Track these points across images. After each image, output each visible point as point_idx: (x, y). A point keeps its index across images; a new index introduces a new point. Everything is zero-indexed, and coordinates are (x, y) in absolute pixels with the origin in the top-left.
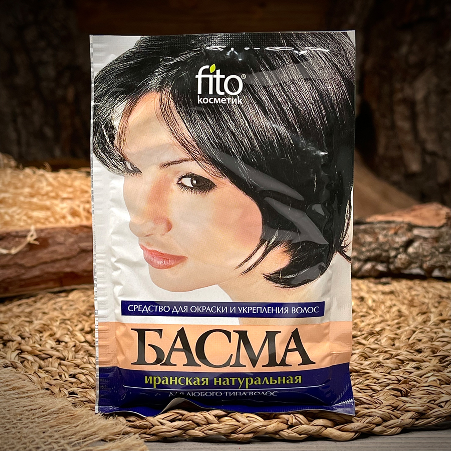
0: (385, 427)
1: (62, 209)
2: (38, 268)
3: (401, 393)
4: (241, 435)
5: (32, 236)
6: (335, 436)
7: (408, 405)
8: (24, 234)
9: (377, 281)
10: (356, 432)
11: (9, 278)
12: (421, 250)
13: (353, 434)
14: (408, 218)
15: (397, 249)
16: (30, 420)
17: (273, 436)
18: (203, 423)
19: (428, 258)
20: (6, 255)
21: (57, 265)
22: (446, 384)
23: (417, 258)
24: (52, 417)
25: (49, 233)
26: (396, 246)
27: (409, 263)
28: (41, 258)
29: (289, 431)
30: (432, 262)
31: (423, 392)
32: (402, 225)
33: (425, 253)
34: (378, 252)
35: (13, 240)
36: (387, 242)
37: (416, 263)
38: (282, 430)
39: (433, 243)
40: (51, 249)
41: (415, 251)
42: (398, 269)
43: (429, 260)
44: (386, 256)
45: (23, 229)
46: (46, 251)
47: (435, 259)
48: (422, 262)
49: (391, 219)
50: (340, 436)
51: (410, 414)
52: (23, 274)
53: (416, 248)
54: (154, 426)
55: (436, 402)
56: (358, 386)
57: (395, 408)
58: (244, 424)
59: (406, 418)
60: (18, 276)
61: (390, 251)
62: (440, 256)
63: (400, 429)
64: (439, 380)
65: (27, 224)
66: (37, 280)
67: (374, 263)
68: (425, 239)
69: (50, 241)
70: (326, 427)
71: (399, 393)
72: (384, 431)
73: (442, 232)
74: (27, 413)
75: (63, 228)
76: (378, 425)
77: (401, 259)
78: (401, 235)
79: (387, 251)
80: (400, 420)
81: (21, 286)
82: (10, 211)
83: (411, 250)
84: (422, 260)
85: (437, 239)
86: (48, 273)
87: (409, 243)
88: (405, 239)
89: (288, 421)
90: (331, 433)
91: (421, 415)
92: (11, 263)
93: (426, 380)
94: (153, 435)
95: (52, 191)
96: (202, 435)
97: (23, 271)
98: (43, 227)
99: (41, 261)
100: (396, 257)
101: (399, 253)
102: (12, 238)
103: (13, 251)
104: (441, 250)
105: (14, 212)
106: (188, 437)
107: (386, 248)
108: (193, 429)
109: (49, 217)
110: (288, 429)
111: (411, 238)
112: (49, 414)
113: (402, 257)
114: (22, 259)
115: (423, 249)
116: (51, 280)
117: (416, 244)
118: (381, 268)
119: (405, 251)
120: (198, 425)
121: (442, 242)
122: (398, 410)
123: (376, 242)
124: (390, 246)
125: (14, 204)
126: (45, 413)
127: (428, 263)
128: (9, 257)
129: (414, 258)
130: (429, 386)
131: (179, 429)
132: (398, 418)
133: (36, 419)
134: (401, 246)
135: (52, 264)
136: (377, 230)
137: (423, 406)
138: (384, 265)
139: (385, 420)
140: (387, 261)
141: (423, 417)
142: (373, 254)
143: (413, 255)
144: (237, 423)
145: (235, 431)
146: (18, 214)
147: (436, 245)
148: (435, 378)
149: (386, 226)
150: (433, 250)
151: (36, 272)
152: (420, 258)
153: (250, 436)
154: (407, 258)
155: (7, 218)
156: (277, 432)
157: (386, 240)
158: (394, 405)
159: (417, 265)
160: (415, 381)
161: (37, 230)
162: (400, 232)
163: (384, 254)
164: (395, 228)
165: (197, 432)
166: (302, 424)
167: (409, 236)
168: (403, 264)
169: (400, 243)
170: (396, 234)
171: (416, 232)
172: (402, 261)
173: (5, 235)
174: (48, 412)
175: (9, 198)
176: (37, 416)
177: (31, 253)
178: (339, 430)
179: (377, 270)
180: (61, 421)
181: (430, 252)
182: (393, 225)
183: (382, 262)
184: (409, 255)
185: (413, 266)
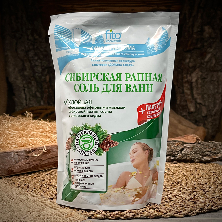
0: (192, 213)
1: (54, 137)
2: (47, 160)
3: (194, 202)
4: (151, 217)
5: (45, 149)
6: (178, 216)
7: (198, 206)
8: (42, 148)
9: (172, 162)
10: (184, 215)
11: (36, 165)
12: (186, 152)
13: (183, 215)
14: (182, 140)
15: (178, 152)
16: (59, 216)
17: (160, 217)
18: (139, 213)
19: (189, 155)
20: (36, 156)
21: (53, 159)
22: (207, 199)
23: (185, 155)
24: (65, 215)
25: (51, 148)
26: (177, 150)
27: (183, 157)
28: (48, 157)
29: (165, 215)
30: (190, 157)
31: (200, 202)
32: (180, 142)
33: (188, 153)
34: (171, 152)
35: (38, 151)
36: (174, 149)
37: (185, 157)
38: (163, 215)
39: (191, 150)
40: (51, 153)
41: (184, 152)
42: (178, 159)
43: (189, 156)
44: (174, 154)
45: (41, 146)
46: (49, 154)
47: (192, 156)
48: (187, 157)
49: (176, 140)
50: (180, 216)
51: (199, 209)
52: (42, 163)
53: (185, 152)
54: (124, 215)
55: (206, 205)
56: (180, 201)
57: (194, 207)
58: (151, 213)
59: (198, 210)
60: (40, 164)
61: (176, 152)
62: (194, 154)
63: (196, 214)
64: (205, 198)
65: (43, 144)
66: (46, 165)
67: (170, 157)
68: (188, 148)
69: (51, 151)
70: (175, 214)
71: (194, 203)
72: (192, 215)
73: (194, 145)
74: (58, 214)
75: (55, 145)
76: (190, 213)
77: (179, 155)
78: (179, 147)
79: (174, 152)
80: (196, 211)
81: (41, 167)
82: (36, 139)
83: (183, 152)
84: (187, 156)
85: (192, 148)
86: (50, 162)
87: (182, 150)
88: (180, 148)
89: (164, 212)
90: (177, 216)
91: (202, 209)
92: (37, 159)
93: (200, 198)
94: (125, 217)
95: (50, 130)
96: (139, 217)
97: (41, 162)
98: (48, 145)
99: (48, 158)
100: (177, 154)
101: (179, 153)
102: (38, 150)
103: (39, 155)
104: (194, 152)
105: (37, 139)
106: (135, 218)
107: (174, 151)
108: (136, 215)
109: (50, 141)
110: (164, 214)
111: (183, 148)
112: (64, 214)
113: (180, 154)
114: (41, 157)
115: (187, 152)
116: (51, 165)
117: (185, 150)
118: (172, 158)
119: (181, 152)
120: (138, 214)
121: (194, 149)
122: (195, 208)
123: (170, 149)
124: (175, 150)
125: (37, 137)
126: (63, 214)
127: (189, 157)
128: (37, 157)
129: (184, 155)
130: (202, 200)
131: (132, 215)
132: (195, 210)
133: (61, 216)
134: (180, 151)
135: (51, 159)
136: (171, 144)
137: (202, 206)
138: (173, 157)
139: (192, 211)
140: (174, 156)
141: (202, 210)
142: (169, 153)
143: (184, 154)
144: (149, 213)
145: (149, 216)
146: (39, 140)
147: (192, 150)
148: (203, 197)
149: (174, 142)
150: (191, 152)
151: (46, 162)
152: (186, 155)
153: (154, 217)
154: (182, 155)
155: (35, 142)
156: (161, 216)
157: (174, 148)
158: (194, 206)
159: (185, 158)
160: (197, 198)
161: (46, 147)
162: (179, 145)
163: (173, 153)
164: (178, 144)
165: (137, 216)
166: (168, 213)
167: (182, 147)
168: (180, 157)
169: (179, 149)
170: (178, 146)
171: (185, 145)
172: (180, 156)
173: (35, 149)
174: (64, 213)
175: (35, 134)
176: (61, 215)
177: (44, 155)
178: (179, 214)
179: (171, 159)
180: (68, 216)
181: (190, 153)
182: (177, 142)
183: (173, 156)
184: (182, 154)
185: (184, 158)
